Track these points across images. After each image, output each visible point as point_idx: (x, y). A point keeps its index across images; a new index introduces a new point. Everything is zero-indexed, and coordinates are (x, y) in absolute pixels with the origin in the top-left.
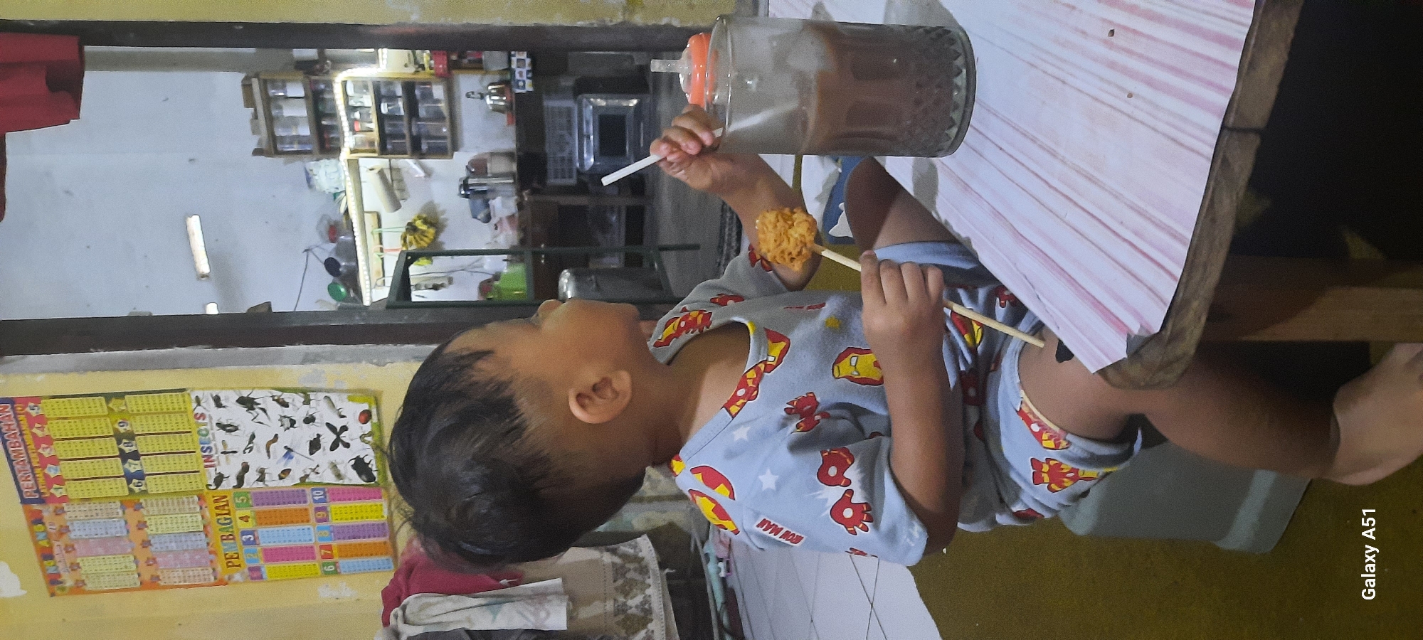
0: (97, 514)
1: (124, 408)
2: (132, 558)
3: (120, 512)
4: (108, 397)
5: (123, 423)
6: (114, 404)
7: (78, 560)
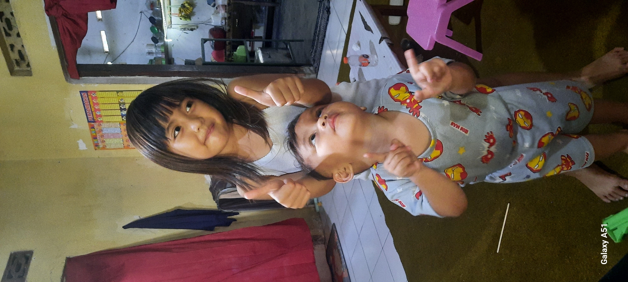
0: (112, 126)
1: (122, 95)
2: (122, 139)
3: (119, 126)
4: (118, 92)
5: (121, 100)
6: (120, 94)
7: (105, 140)
